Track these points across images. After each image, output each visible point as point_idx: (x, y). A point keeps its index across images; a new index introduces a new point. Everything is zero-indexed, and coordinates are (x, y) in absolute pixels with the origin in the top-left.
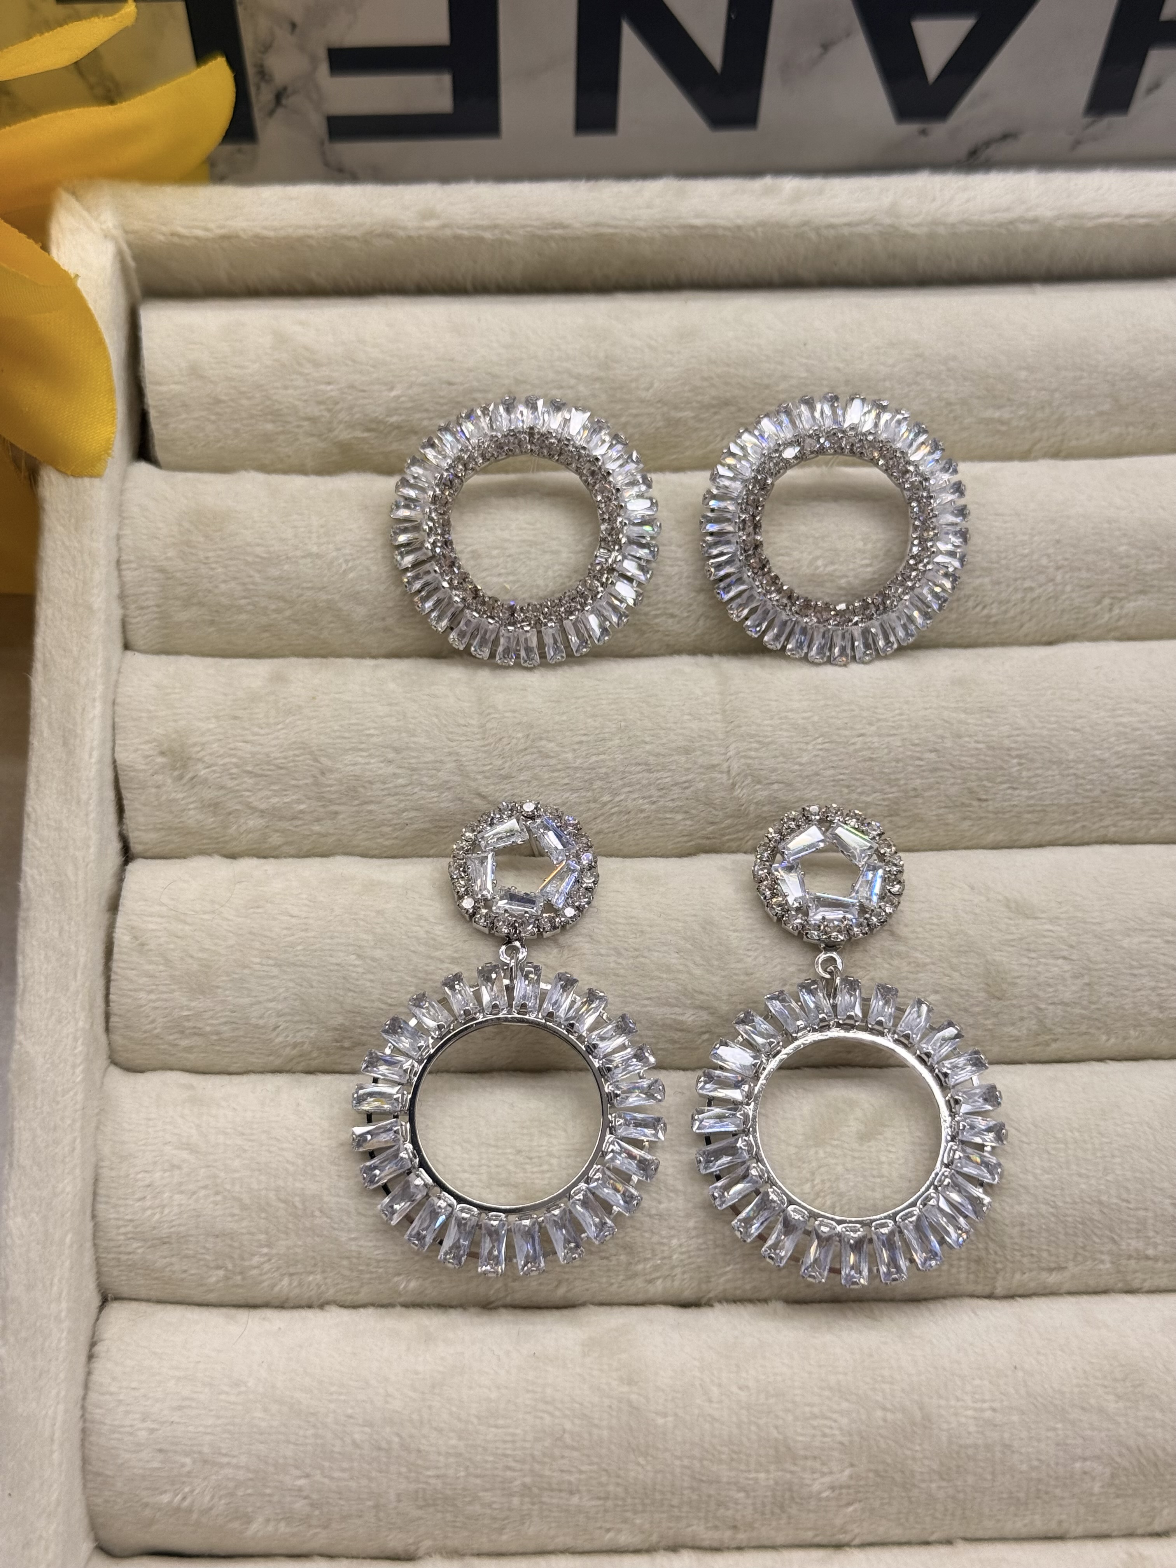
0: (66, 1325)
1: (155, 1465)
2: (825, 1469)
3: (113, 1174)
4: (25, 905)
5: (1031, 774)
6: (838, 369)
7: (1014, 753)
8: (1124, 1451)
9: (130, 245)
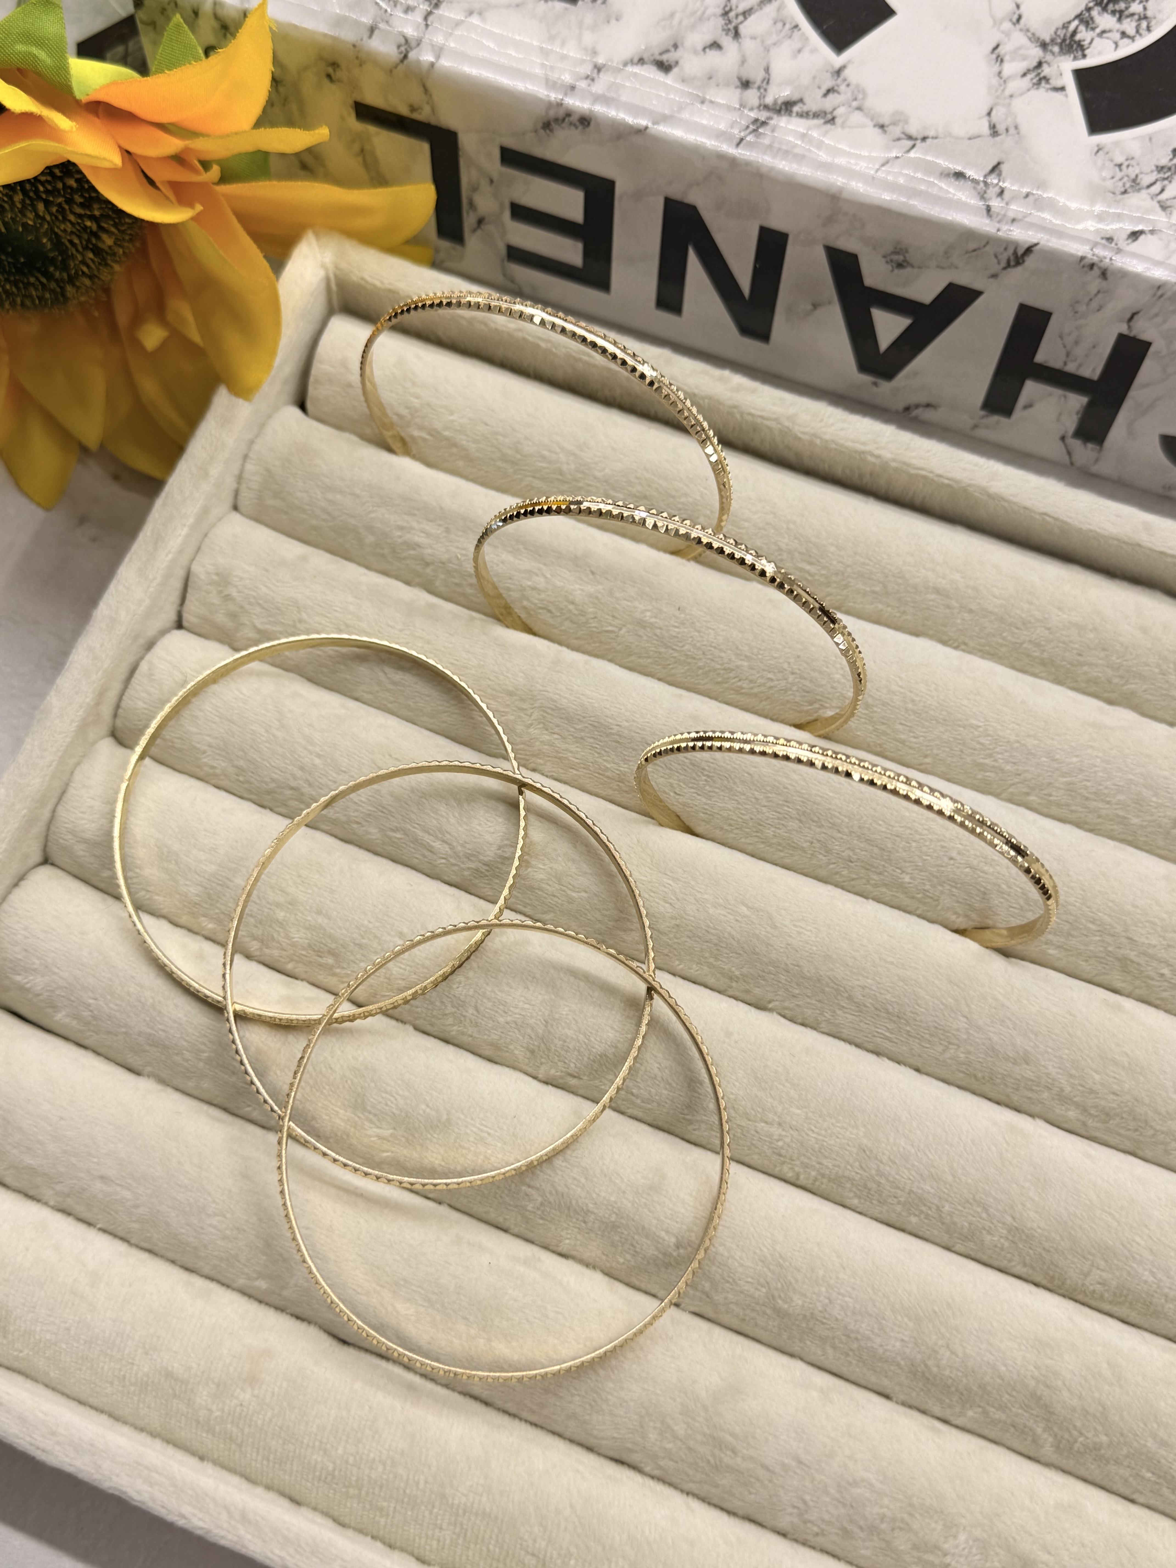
3: (75, 792)
4: (91, 623)
8: (554, 1192)
9: (336, 275)
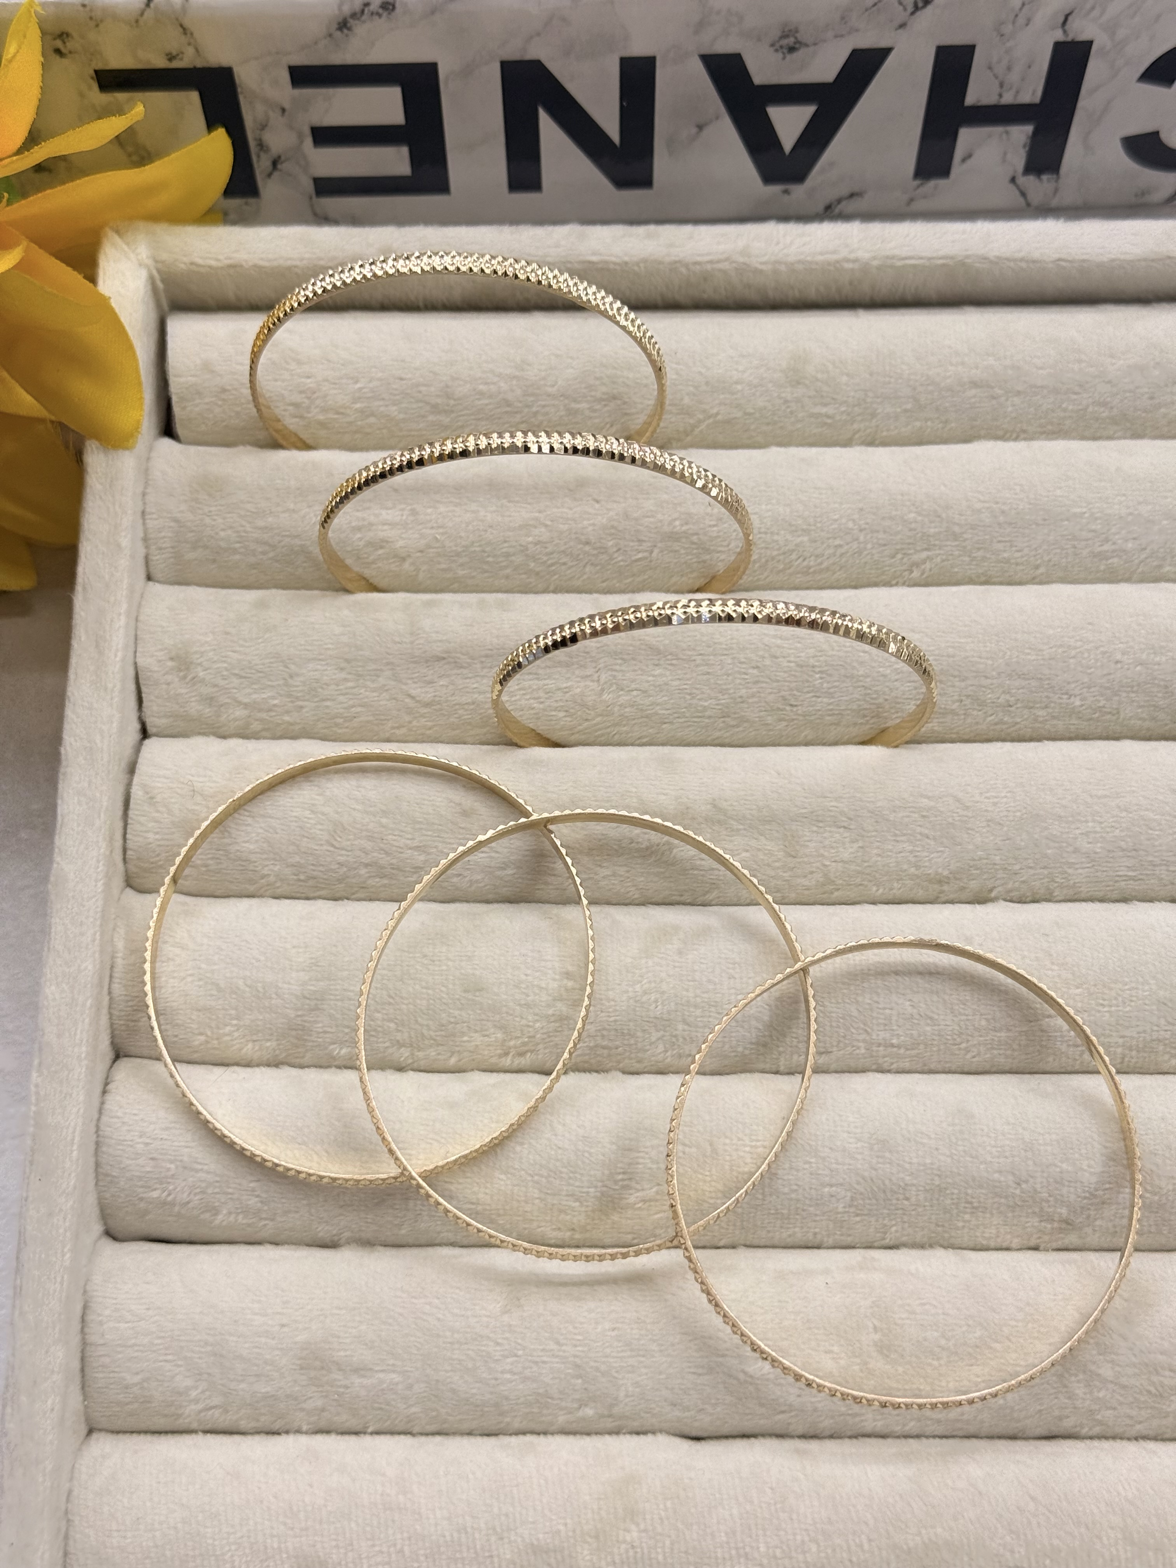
0: (85, 1062)
1: (148, 1169)
2: (638, 1187)
4: (64, 763)
5: (830, 685)
6: (700, 373)
7: (817, 670)
8: (861, 1180)
9: (159, 271)
